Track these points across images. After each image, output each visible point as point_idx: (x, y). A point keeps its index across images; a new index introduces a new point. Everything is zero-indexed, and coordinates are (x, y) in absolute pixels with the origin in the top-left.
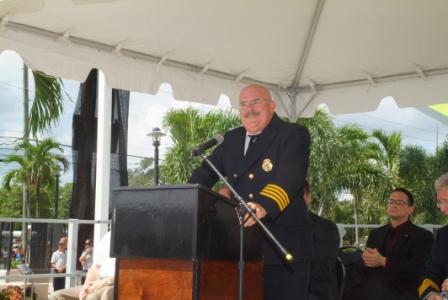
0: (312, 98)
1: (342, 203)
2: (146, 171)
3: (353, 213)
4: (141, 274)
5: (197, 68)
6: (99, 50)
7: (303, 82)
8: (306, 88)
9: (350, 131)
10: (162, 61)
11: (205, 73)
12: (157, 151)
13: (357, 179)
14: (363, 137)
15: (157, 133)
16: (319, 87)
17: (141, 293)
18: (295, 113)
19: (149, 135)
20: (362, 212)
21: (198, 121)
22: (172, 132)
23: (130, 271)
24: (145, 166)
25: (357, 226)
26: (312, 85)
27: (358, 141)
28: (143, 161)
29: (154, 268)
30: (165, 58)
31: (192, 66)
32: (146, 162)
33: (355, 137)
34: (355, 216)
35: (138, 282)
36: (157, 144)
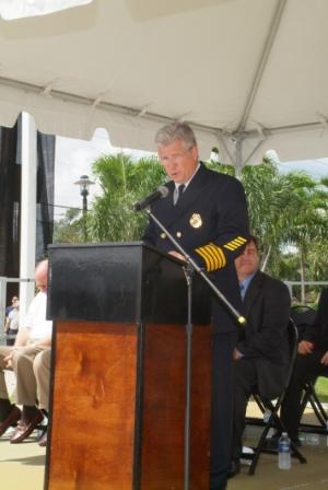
0: (261, 143)
1: (286, 257)
2: (71, 223)
3: (298, 267)
4: (79, 338)
5: (134, 111)
6: (27, 91)
7: (250, 126)
8: (254, 133)
9: (297, 179)
10: (96, 103)
11: (143, 117)
12: (85, 201)
13: (304, 230)
14: (311, 185)
15: (85, 181)
16: (267, 131)
17: (81, 359)
18: (241, 160)
19: (77, 183)
20: (308, 266)
21: (130, 167)
22: (102, 179)
23: (68, 335)
24: (71, 217)
25: (303, 283)
26: (259, 129)
27: (305, 189)
28: (68, 212)
29: (94, 332)
30: (98, 100)
31: (129, 109)
32: (72, 213)
33: (302, 185)
34: (301, 271)
35: (77, 347)
36: (85, 193)
